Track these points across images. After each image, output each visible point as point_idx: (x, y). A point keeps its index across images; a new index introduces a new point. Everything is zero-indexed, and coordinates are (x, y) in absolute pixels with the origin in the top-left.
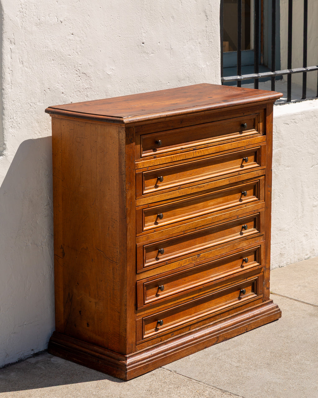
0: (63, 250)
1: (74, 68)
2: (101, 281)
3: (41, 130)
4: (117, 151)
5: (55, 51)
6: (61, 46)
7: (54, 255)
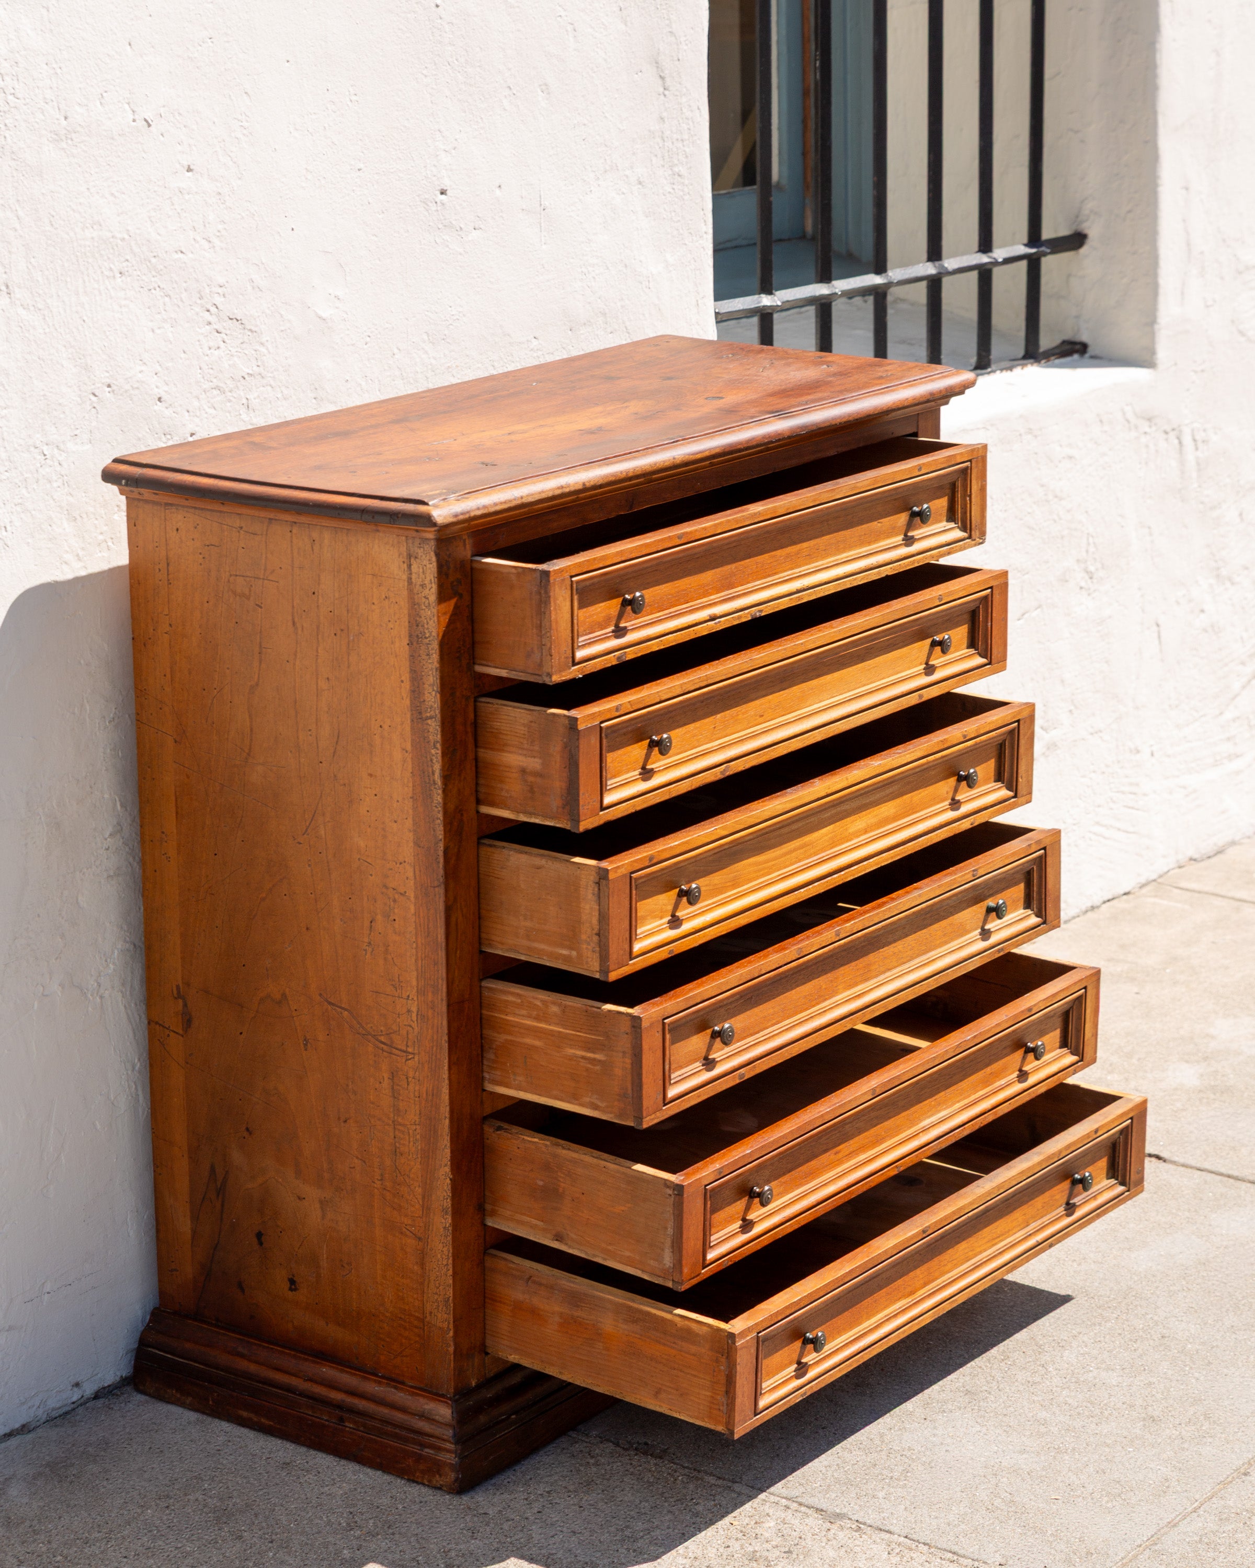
0: (185, 1005)
1: (199, 301)
2: (345, 1121)
3: (83, 549)
4: (401, 630)
5: (126, 237)
6: (150, 217)
7: (149, 1023)
